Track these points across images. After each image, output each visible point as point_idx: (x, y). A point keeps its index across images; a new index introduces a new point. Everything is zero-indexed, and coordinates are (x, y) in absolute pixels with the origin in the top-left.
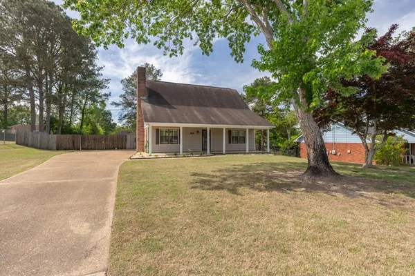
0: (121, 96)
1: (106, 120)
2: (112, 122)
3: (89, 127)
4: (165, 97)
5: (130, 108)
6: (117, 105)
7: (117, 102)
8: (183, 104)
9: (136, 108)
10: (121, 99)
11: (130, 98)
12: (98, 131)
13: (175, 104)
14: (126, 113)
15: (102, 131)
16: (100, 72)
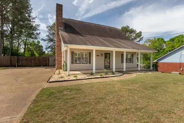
0: (47, 36)
1: (40, 50)
2: (43, 51)
3: (30, 53)
4: (76, 29)
5: (52, 43)
6: (45, 40)
7: (45, 39)
8: (90, 35)
9: (55, 43)
10: (47, 37)
11: (51, 37)
12: (35, 55)
13: (84, 34)
14: (50, 45)
15: (37, 55)
16: (34, 20)
